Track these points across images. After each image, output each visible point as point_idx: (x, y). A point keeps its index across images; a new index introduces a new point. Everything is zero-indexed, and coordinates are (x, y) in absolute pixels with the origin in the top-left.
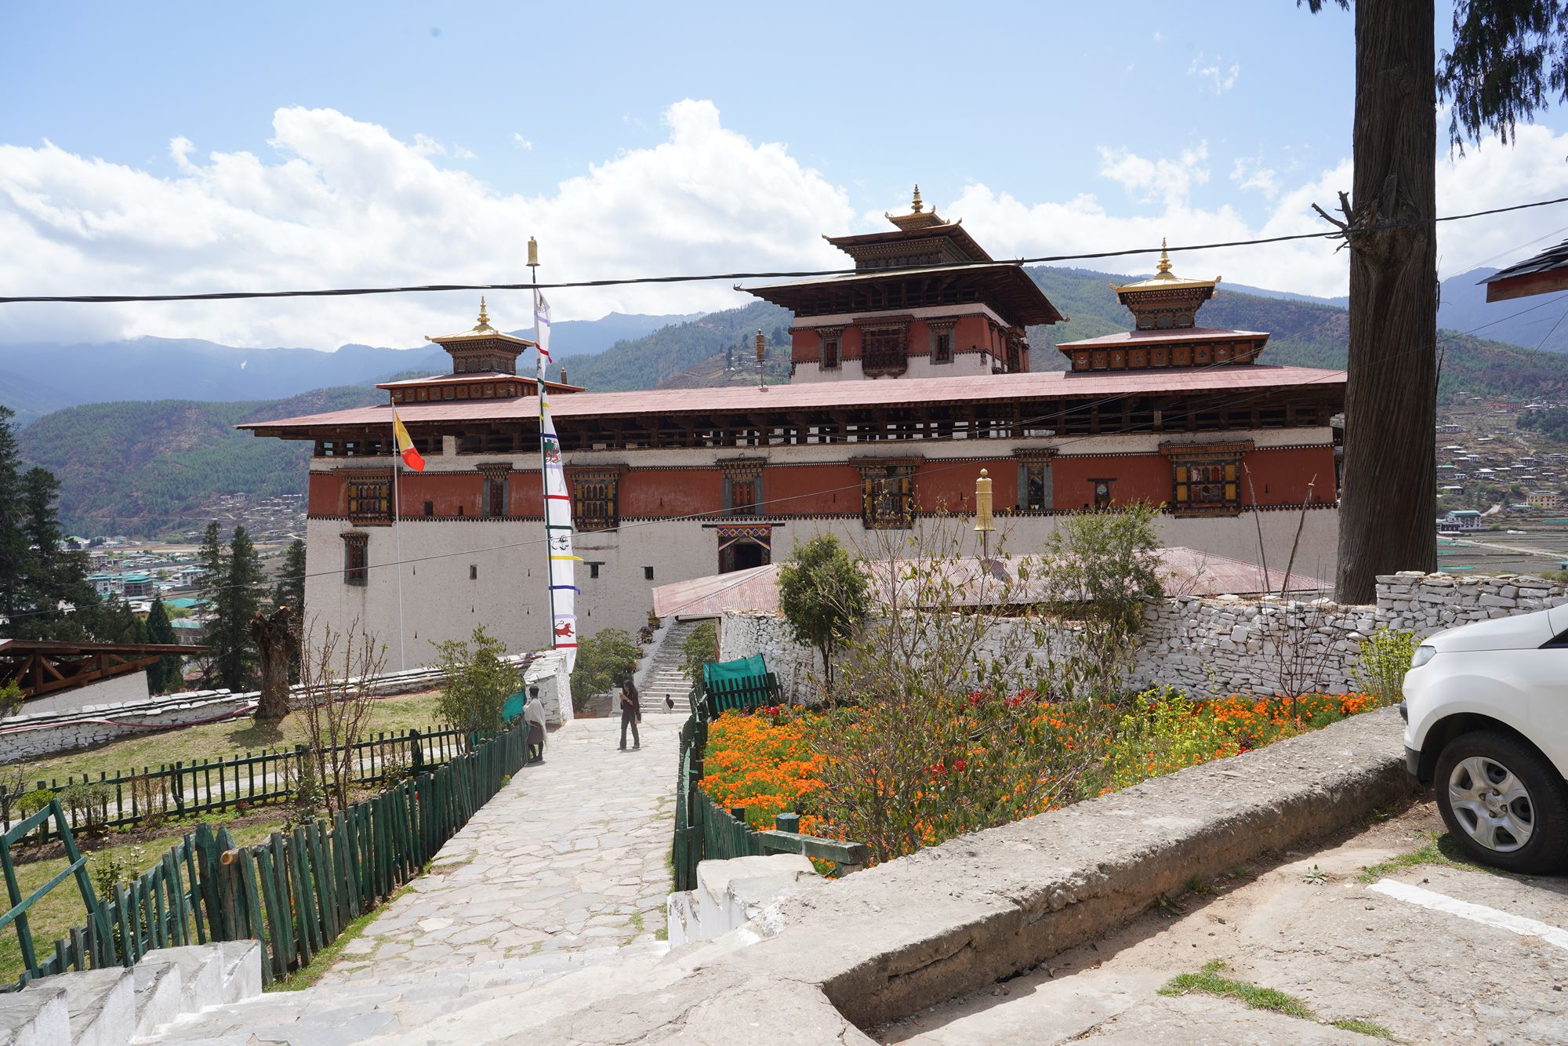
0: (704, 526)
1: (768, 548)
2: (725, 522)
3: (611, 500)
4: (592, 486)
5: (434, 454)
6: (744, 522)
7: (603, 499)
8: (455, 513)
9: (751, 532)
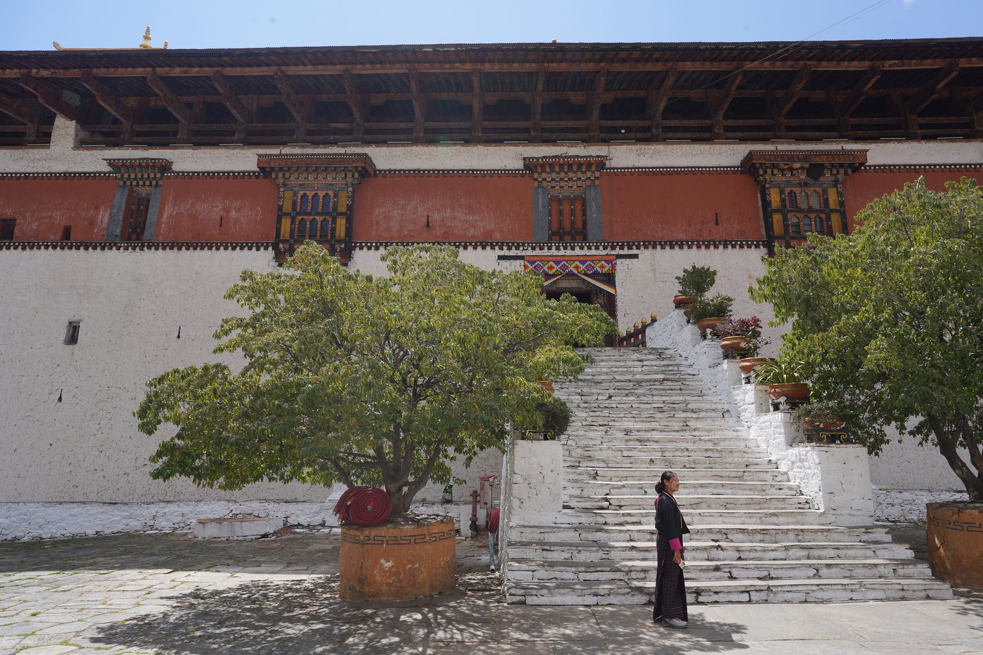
0: (501, 258)
1: (612, 291)
2: (538, 252)
3: (342, 214)
4: (310, 194)
5: (33, 148)
6: (569, 252)
7: (329, 214)
8: (56, 236)
9: (582, 267)
